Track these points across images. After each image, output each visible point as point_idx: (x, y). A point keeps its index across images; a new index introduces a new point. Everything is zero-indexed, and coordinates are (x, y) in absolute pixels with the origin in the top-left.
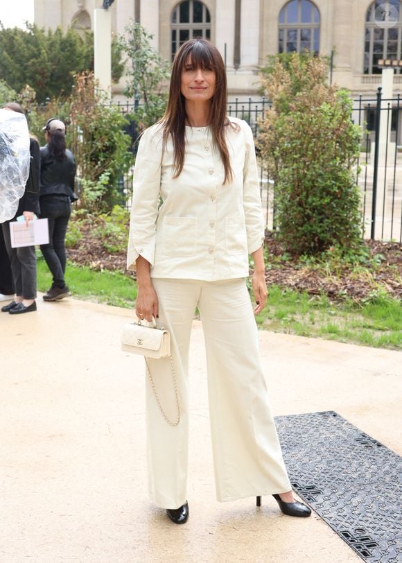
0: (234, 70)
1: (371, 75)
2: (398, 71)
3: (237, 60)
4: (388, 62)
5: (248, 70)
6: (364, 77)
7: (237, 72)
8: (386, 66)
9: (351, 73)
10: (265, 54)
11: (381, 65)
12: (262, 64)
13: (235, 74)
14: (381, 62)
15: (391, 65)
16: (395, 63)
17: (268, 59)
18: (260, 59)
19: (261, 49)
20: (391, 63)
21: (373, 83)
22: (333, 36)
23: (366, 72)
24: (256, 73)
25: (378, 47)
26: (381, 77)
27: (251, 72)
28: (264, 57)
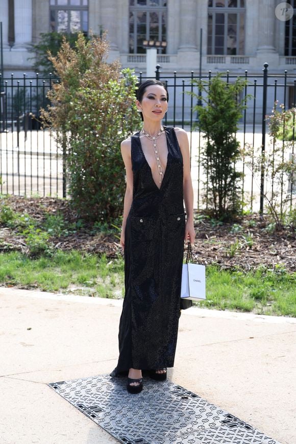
0: (9, 47)
1: (136, 54)
2: (160, 51)
3: (12, 39)
4: (151, 43)
5: (22, 47)
6: (130, 56)
7: (12, 49)
8: (149, 46)
9: (118, 52)
10: (38, 32)
11: (145, 46)
12: (35, 42)
13: (10, 51)
14: (145, 43)
15: (154, 46)
16: (158, 44)
17: (41, 37)
18: (34, 37)
19: (34, 28)
20: (155, 43)
21: (138, 61)
22: (100, 18)
23: (131, 51)
24: (30, 51)
25: (142, 29)
26: (145, 57)
27: (25, 50)
28: (38, 35)
